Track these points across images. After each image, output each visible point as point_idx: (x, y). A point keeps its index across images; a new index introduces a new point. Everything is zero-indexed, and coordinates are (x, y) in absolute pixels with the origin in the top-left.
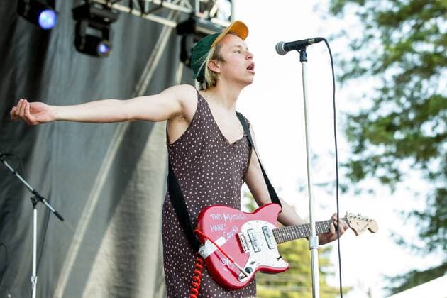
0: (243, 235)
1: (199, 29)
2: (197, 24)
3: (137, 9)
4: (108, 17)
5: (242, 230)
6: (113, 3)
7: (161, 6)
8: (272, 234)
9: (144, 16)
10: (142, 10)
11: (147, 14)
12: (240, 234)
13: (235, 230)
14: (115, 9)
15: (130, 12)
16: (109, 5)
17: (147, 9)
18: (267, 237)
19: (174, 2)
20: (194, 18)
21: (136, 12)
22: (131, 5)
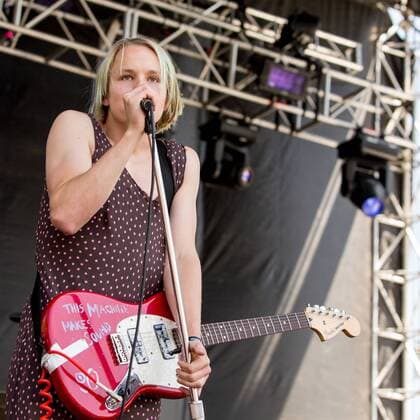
0: (118, 337)
1: (366, 150)
2: (364, 143)
3: (285, 125)
4: (244, 137)
5: (118, 330)
6: (253, 117)
7: (315, 121)
8: (170, 337)
9: (295, 134)
10: (293, 127)
11: (299, 131)
12: (113, 336)
13: (105, 329)
14: (255, 125)
15: (276, 129)
16: (248, 119)
17: (299, 124)
18: (162, 341)
19: (334, 115)
20: (360, 136)
21: (284, 129)
22: (277, 120)
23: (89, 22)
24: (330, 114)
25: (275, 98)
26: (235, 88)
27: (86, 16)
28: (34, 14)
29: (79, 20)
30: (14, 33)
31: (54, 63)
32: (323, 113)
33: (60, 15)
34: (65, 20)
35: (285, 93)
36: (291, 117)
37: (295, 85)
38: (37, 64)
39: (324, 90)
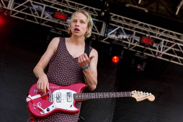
5: (53, 93)
8: (72, 96)
13: (49, 92)
18: (68, 97)
23: (180, 51)
27: (180, 49)
28: (166, 48)
29: (178, 50)
30: (161, 54)
31: (172, 61)
33: (173, 49)
34: (175, 50)
38: (167, 61)
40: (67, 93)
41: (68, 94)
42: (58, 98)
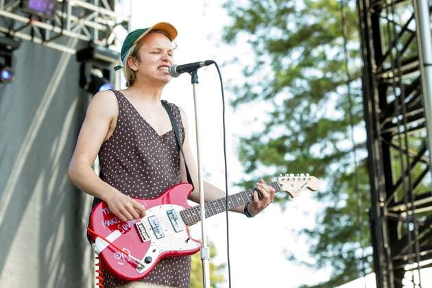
0: (142, 224)
1: (97, 56)
2: (96, 51)
3: (38, 37)
4: (10, 45)
6: (15, 32)
7: (61, 34)
8: (179, 217)
9: (45, 44)
10: (44, 39)
11: (48, 42)
12: (138, 224)
14: (17, 37)
15: (32, 41)
16: (12, 33)
17: (48, 37)
18: (173, 221)
19: (74, 30)
20: (92, 45)
21: (37, 40)
22: (32, 34)
24: (72, 29)
25: (33, 18)
26: (5, 10)
32: (66, 28)
35: (40, 14)
36: (42, 31)
37: (48, 8)
39: (67, 12)
40: (168, 214)
41: (171, 216)
42: (155, 229)
